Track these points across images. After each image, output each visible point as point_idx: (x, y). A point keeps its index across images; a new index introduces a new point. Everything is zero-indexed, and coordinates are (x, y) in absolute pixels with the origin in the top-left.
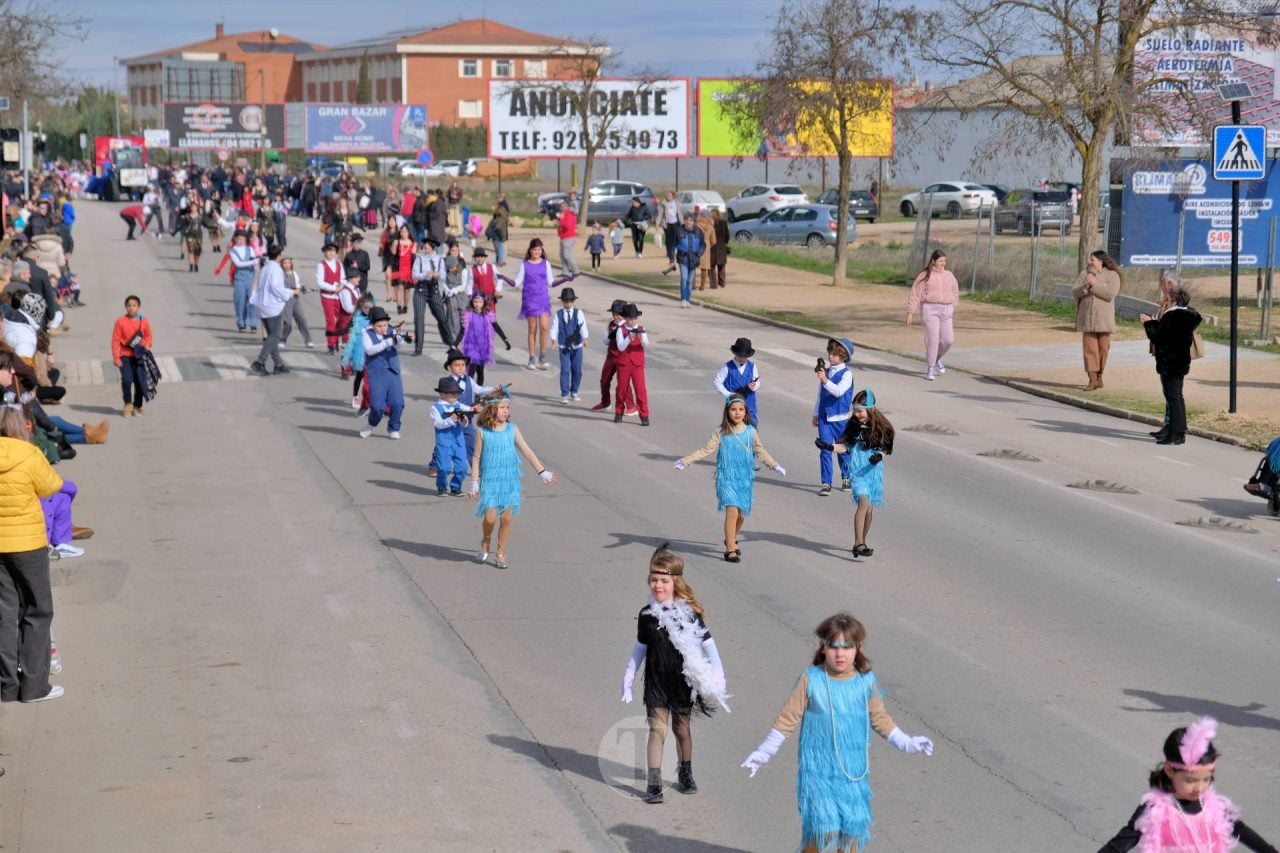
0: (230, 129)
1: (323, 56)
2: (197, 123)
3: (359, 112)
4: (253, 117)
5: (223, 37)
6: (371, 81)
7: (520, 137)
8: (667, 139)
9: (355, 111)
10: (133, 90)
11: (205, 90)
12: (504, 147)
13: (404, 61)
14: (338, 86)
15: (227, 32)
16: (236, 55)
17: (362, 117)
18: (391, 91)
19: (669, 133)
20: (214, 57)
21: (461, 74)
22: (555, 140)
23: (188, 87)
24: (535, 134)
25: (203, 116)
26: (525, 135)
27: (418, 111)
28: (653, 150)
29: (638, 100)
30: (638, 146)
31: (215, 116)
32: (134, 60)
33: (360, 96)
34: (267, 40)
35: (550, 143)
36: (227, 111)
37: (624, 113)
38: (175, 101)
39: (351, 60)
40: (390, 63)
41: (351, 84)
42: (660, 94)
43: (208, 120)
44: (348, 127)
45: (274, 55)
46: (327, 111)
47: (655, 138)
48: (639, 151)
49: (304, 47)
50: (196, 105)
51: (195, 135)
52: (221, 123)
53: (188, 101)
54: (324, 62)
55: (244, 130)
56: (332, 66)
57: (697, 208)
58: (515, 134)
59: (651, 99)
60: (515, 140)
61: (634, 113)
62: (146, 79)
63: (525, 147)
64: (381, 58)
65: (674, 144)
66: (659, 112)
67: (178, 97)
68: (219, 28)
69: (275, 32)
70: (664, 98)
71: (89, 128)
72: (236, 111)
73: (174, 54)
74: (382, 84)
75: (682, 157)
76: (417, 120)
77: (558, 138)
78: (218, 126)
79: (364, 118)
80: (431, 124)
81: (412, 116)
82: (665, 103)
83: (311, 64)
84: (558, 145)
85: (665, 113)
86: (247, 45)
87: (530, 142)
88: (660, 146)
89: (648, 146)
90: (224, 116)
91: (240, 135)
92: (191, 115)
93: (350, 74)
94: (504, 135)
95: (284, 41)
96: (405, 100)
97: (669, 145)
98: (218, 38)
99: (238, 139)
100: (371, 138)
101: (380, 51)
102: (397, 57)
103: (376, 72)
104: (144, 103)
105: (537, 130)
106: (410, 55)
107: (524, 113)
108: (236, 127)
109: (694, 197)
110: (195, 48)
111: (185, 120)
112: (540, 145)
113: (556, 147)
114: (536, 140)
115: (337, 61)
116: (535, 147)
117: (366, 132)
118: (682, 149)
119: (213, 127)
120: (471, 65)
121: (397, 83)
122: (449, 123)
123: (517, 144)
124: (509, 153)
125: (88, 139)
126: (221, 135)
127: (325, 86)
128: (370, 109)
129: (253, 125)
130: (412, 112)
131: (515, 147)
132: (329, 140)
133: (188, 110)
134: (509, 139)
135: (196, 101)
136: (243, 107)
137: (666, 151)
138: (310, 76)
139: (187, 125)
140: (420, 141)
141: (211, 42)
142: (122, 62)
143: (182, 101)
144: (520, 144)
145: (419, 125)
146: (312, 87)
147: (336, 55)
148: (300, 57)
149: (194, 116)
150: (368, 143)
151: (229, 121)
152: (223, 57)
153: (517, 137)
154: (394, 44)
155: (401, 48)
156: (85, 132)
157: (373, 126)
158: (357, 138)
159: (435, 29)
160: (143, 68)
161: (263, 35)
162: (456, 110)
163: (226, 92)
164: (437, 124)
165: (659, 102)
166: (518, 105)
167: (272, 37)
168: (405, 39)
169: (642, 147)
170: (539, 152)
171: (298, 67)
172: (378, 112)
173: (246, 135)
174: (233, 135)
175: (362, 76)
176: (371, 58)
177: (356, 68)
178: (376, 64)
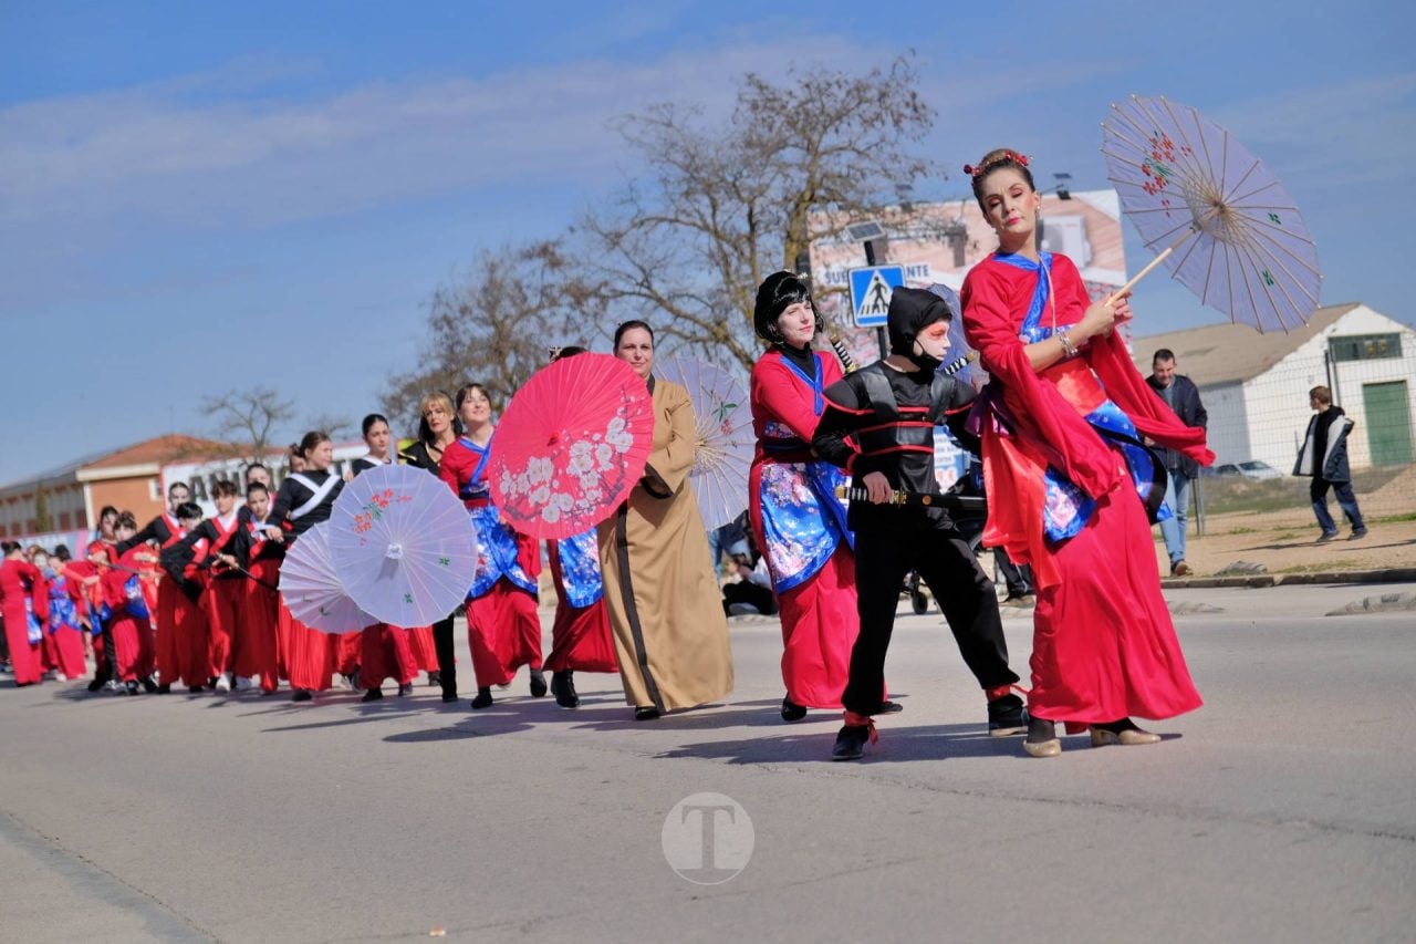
6: (51, 519)
13: (88, 491)
14: (16, 527)
18: (74, 520)
21: (153, 495)
39: (27, 497)
40: (71, 493)
41: (30, 523)
56: (7, 505)
64: (60, 489)
74: (64, 515)
101: (59, 483)
102: (78, 486)
103: (55, 506)
106: (93, 482)
115: (12, 501)
121: (81, 512)
128: (46, 539)
147: (11, 494)
154: (73, 473)
155: (82, 475)
159: (118, 452)
168: (86, 466)
175: (40, 510)
176: (48, 492)
177: (32, 504)
178: (55, 496)
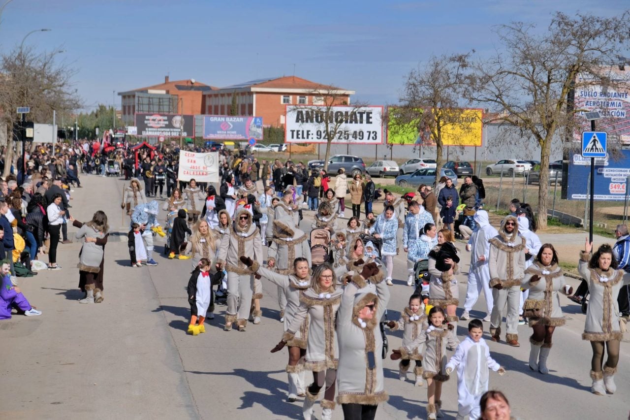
0: (167, 126)
1: (216, 93)
2: (151, 124)
3: (230, 120)
4: (178, 121)
5: (169, 83)
6: (238, 105)
7: (300, 133)
8: (372, 135)
9: (228, 119)
10: (124, 107)
11: (156, 108)
12: (293, 137)
13: (255, 96)
14: (223, 107)
15: (170, 80)
16: (173, 91)
17: (231, 122)
18: (247, 110)
19: (373, 133)
20: (164, 92)
21: (282, 102)
22: (317, 135)
23: (148, 106)
24: (308, 131)
25: (154, 120)
26: (303, 132)
27: (258, 120)
28: (365, 140)
29: (358, 115)
30: (358, 139)
31: (160, 120)
32: (125, 93)
33: (232, 112)
34: (190, 84)
35: (315, 136)
36: (166, 118)
37: (351, 122)
38: (141, 113)
39: (229, 95)
40: (248, 96)
41: (229, 106)
42: (368, 114)
43: (157, 122)
44: (224, 127)
45: (192, 91)
46: (214, 119)
47: (366, 135)
48: (358, 141)
49: (208, 88)
50: (151, 115)
51: (150, 129)
52: (163, 124)
53: (147, 113)
54: (216, 96)
55: (174, 128)
56: (220, 97)
57: (385, 169)
58: (298, 131)
59: (365, 116)
60: (298, 134)
61: (356, 122)
62: (130, 102)
63: (303, 138)
64: (243, 94)
65: (375, 138)
66: (368, 122)
67: (143, 111)
68: (167, 78)
69: (193, 81)
70: (371, 115)
71: (100, 125)
72: (170, 119)
73: (144, 91)
74: (243, 106)
75: (379, 144)
76: (258, 124)
77: (319, 134)
78: (162, 125)
79: (233, 123)
80: (265, 126)
81: (255, 122)
82: (371, 118)
83: (210, 96)
84: (319, 137)
85: (371, 123)
86: (179, 87)
87: (305, 135)
88: (369, 139)
89: (363, 138)
90: (164, 120)
91: (172, 130)
92: (149, 120)
93: (227, 101)
94: (293, 131)
95: (198, 85)
96: (254, 114)
97: (373, 138)
98: (166, 83)
99: (171, 132)
100: (235, 132)
101: (243, 91)
102: (251, 94)
103: (240, 100)
104: (129, 114)
105: (309, 130)
106: (257, 93)
107: (303, 122)
108: (170, 126)
109: (384, 164)
110: (154, 88)
111: (146, 122)
112: (310, 137)
113: (318, 138)
114: (308, 135)
115: (223, 95)
116: (308, 138)
117: (233, 130)
118: (379, 140)
119: (159, 126)
120: (286, 98)
121: (251, 106)
122: (275, 126)
123: (299, 136)
124: (295, 140)
125: (100, 130)
126: (163, 130)
127: (216, 107)
128: (235, 118)
129: (177, 125)
130: (255, 120)
131: (298, 138)
132: (215, 133)
133: (147, 117)
134: (295, 133)
135: (152, 113)
136: (174, 116)
137: (371, 141)
138: (209, 102)
139: (147, 124)
140: (259, 134)
141: (163, 84)
142: (119, 94)
143: (145, 113)
144: (300, 136)
145: (258, 127)
146: (210, 107)
147: (222, 92)
148: (206, 93)
149: (150, 120)
150: (234, 135)
151: (167, 123)
152: (168, 92)
153: (299, 133)
154: (250, 88)
155: (253, 89)
156: (98, 127)
157: (236, 127)
158: (228, 132)
159: (270, 80)
160: (129, 97)
161: (188, 82)
162: (279, 120)
163: (166, 109)
164: (269, 126)
165: (368, 118)
166: (300, 118)
167: (192, 83)
168: (255, 85)
169: (360, 139)
170: (310, 140)
171: (204, 97)
172: (239, 119)
173: (175, 130)
174: (168, 130)
175: (233, 102)
176: (238, 94)
177: (231, 98)
178: (241, 97)
